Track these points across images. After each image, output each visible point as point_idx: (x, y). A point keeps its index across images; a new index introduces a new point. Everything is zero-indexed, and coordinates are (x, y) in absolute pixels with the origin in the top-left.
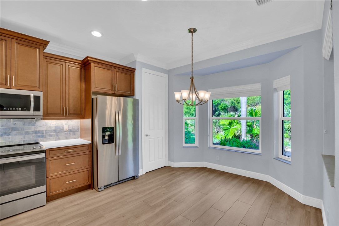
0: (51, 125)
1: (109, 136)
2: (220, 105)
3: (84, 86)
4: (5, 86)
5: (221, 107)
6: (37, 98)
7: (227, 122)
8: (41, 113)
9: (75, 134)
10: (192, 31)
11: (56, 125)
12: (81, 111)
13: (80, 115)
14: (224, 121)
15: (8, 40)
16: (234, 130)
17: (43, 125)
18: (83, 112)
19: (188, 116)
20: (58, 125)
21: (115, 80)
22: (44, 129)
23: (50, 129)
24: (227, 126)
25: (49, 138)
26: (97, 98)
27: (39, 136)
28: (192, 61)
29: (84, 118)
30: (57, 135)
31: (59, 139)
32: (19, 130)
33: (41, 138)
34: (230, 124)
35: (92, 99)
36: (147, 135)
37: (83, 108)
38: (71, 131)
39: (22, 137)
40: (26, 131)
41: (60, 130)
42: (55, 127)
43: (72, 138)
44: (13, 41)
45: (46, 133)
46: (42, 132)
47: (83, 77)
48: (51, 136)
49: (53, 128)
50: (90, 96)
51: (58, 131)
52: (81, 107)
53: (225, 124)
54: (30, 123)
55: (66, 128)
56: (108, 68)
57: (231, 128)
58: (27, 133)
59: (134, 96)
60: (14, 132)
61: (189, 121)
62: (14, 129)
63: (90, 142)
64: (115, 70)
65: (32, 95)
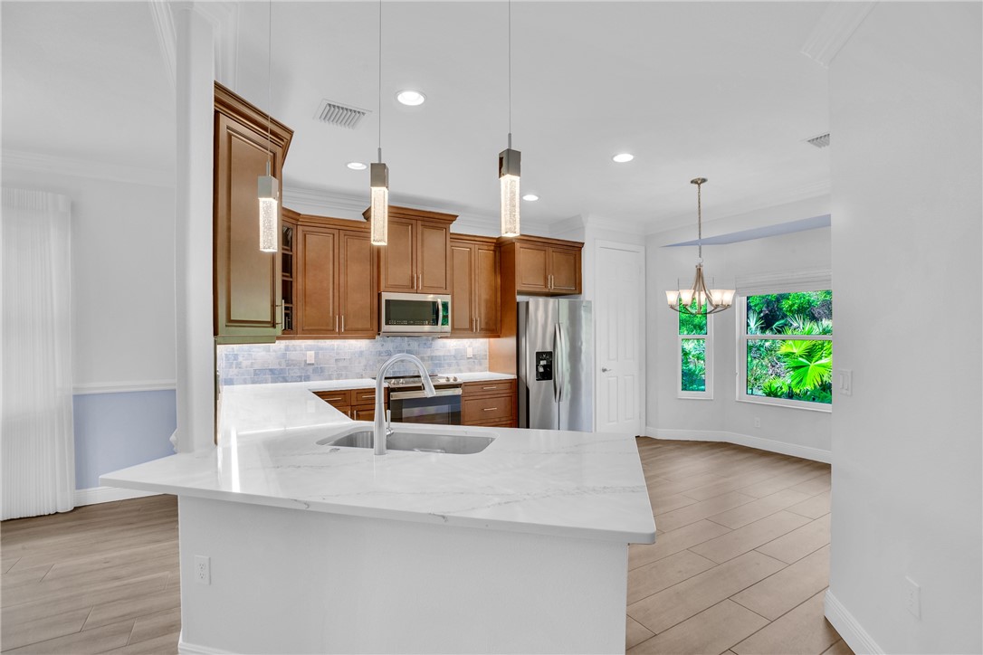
0: (450, 348)
1: (544, 366)
2: (788, 299)
3: (499, 281)
4: (411, 291)
5: (791, 306)
6: (445, 305)
7: (798, 348)
8: (448, 328)
9: (481, 364)
10: (699, 182)
11: (457, 348)
12: (496, 324)
13: (493, 330)
14: (792, 345)
15: (414, 222)
16: (823, 369)
17: (440, 347)
18: (499, 325)
19: (686, 332)
20: (460, 348)
21: (551, 268)
22: (441, 354)
23: (448, 354)
24: (801, 359)
25: (448, 369)
26: (527, 303)
27: (436, 365)
28: (700, 234)
29: (499, 337)
30: (458, 364)
31: (461, 371)
33: (438, 368)
34: (810, 354)
35: (518, 303)
36: (604, 370)
37: (499, 318)
38: (476, 358)
41: (462, 356)
43: (477, 371)
44: (419, 223)
45: (444, 360)
46: (438, 358)
47: (498, 265)
48: (449, 365)
49: (453, 353)
50: (515, 299)
51: (458, 358)
52: (496, 317)
53: (793, 353)
55: (470, 353)
56: (539, 247)
57: (812, 365)
58: (422, 359)
59: (580, 293)
61: (689, 346)
63: (514, 377)
64: (551, 250)
65: (439, 301)
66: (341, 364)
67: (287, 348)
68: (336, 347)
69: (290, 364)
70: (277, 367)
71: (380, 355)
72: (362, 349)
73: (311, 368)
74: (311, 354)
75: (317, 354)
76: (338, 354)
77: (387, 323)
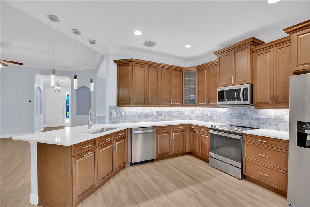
0: (271, 114)
8: (248, 102)
11: (276, 114)
17: (264, 113)
20: (278, 114)
23: (269, 118)
25: (268, 126)
30: (277, 125)
31: (278, 129)
32: (247, 116)
33: (262, 125)
39: (249, 121)
40: (252, 117)
41: (280, 120)
42: (275, 116)
46: (263, 119)
48: (270, 124)
51: (277, 121)
54: (254, 111)
55: (287, 118)
58: (252, 119)
60: (245, 117)
62: (245, 115)
65: (242, 88)
66: (218, 117)
67: (203, 109)
69: (204, 115)
70: (201, 116)
71: (231, 115)
72: (225, 112)
73: (209, 117)
74: (209, 112)
75: (210, 112)
76: (217, 113)
77: (219, 101)
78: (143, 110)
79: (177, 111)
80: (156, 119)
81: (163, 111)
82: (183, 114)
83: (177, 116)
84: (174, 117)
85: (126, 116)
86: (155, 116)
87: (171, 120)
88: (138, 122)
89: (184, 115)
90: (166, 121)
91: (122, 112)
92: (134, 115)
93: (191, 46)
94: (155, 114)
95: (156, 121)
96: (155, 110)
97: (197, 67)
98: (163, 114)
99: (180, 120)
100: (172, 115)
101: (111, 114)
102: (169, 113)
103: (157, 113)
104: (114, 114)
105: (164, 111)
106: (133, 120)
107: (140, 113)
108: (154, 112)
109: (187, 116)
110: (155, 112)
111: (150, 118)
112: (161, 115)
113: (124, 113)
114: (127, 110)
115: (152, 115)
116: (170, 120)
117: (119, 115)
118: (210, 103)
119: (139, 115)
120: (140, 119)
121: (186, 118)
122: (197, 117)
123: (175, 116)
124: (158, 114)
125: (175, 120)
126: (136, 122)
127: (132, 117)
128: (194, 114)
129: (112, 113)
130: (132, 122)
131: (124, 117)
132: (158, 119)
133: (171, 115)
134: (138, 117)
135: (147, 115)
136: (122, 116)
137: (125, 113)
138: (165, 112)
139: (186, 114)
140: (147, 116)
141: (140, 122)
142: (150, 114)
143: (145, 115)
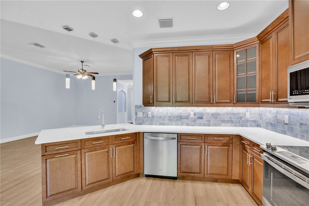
66: (304, 128)
67: (277, 111)
68: (300, 114)
69: (278, 122)
70: (273, 122)
73: (286, 126)
74: (287, 117)
75: (289, 118)
76: (302, 119)
77: (291, 94)
78: (174, 110)
79: (230, 113)
80: (194, 122)
81: (204, 112)
82: (242, 117)
83: (229, 119)
84: (224, 121)
85: (153, 117)
86: (192, 118)
87: (220, 125)
88: (168, 125)
89: (243, 119)
90: (209, 125)
91: (149, 113)
92: (162, 116)
93: (229, 5)
94: (192, 116)
95: (193, 126)
96: (192, 111)
97: (258, 38)
98: (204, 117)
99: (236, 126)
100: (220, 119)
101: (136, 114)
102: (215, 116)
103: (195, 114)
104: (140, 114)
105: (207, 112)
106: (162, 122)
107: (171, 114)
108: (190, 113)
109: (251, 121)
110: (192, 113)
111: (185, 121)
112: (201, 118)
113: (150, 114)
114: (155, 110)
115: (187, 117)
116: (217, 126)
117: (145, 115)
118: (279, 100)
119: (170, 116)
120: (171, 121)
121: (249, 124)
122: (267, 125)
123: (227, 121)
124: (197, 116)
125: (225, 126)
126: (165, 125)
127: (161, 118)
128: (262, 118)
129: (138, 113)
130: (160, 124)
131: (151, 118)
132: (196, 123)
133: (218, 119)
134: (168, 119)
135: (181, 117)
136: (149, 117)
137: (152, 113)
138: (208, 114)
139: (249, 118)
140: (180, 119)
141: (170, 125)
142: (184, 116)
143: (177, 117)
